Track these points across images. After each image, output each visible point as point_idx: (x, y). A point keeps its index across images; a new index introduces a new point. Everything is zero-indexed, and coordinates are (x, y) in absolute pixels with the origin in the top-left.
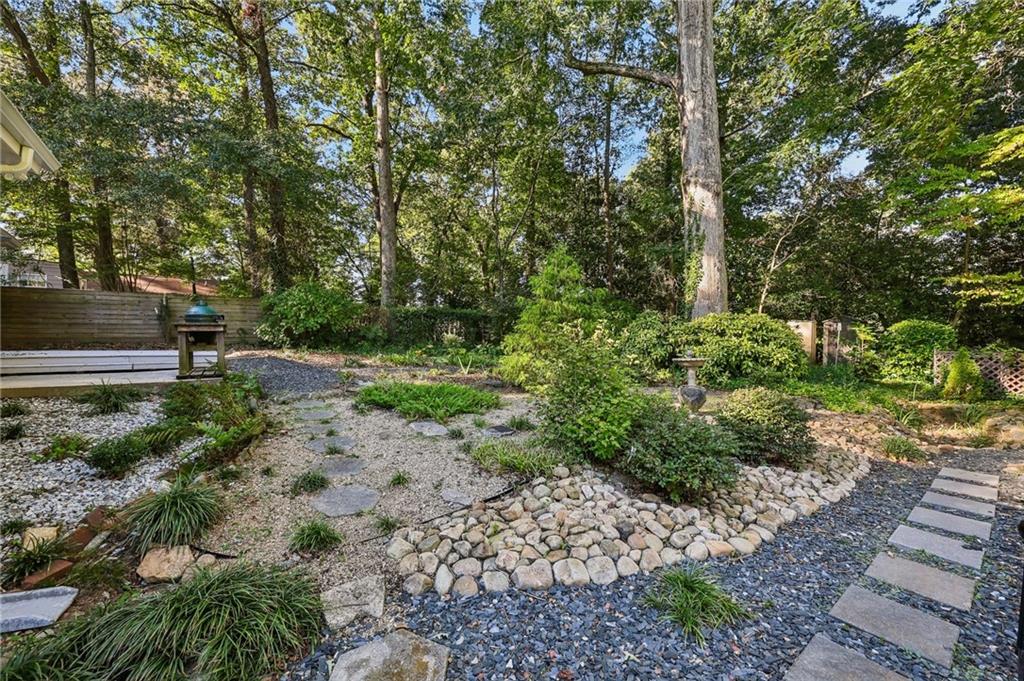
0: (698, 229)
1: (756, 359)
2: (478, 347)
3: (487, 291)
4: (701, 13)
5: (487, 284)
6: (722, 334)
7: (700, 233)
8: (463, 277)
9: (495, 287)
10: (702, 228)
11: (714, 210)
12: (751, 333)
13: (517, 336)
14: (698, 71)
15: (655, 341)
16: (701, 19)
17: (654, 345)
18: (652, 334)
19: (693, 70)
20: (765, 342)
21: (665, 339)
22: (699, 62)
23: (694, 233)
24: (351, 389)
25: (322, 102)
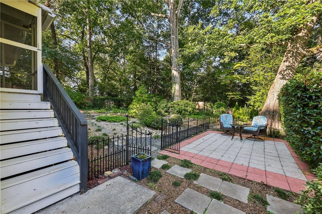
0: (175, 81)
1: (185, 110)
2: (121, 108)
3: (121, 91)
4: (175, 31)
5: (121, 89)
6: (179, 105)
7: (175, 82)
8: (113, 86)
9: (123, 90)
10: (176, 80)
11: (178, 76)
12: (184, 105)
13: (132, 105)
14: (175, 44)
15: (165, 106)
16: (175, 32)
17: (165, 107)
18: (165, 105)
19: (174, 44)
20: (187, 107)
21: (167, 106)
22: (175, 42)
23: (174, 81)
24: (93, 118)
25: (64, 27)
